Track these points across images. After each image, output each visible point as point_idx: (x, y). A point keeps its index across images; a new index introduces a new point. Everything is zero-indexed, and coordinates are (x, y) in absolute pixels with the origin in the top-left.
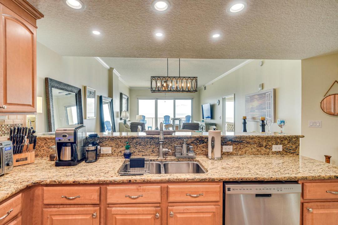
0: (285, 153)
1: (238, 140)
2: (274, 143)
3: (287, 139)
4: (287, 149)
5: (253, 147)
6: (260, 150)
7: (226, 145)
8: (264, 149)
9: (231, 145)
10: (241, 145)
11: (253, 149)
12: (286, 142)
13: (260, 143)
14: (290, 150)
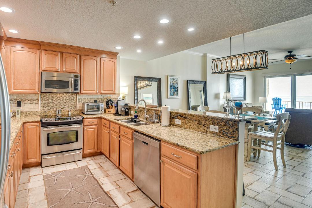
0: (222, 136)
1: (184, 116)
2: (212, 124)
3: (224, 122)
4: (224, 132)
5: (194, 124)
6: (199, 127)
7: (177, 119)
8: (203, 127)
9: (180, 119)
10: (187, 121)
11: (195, 125)
12: (223, 124)
13: (199, 121)
14: (227, 133)
